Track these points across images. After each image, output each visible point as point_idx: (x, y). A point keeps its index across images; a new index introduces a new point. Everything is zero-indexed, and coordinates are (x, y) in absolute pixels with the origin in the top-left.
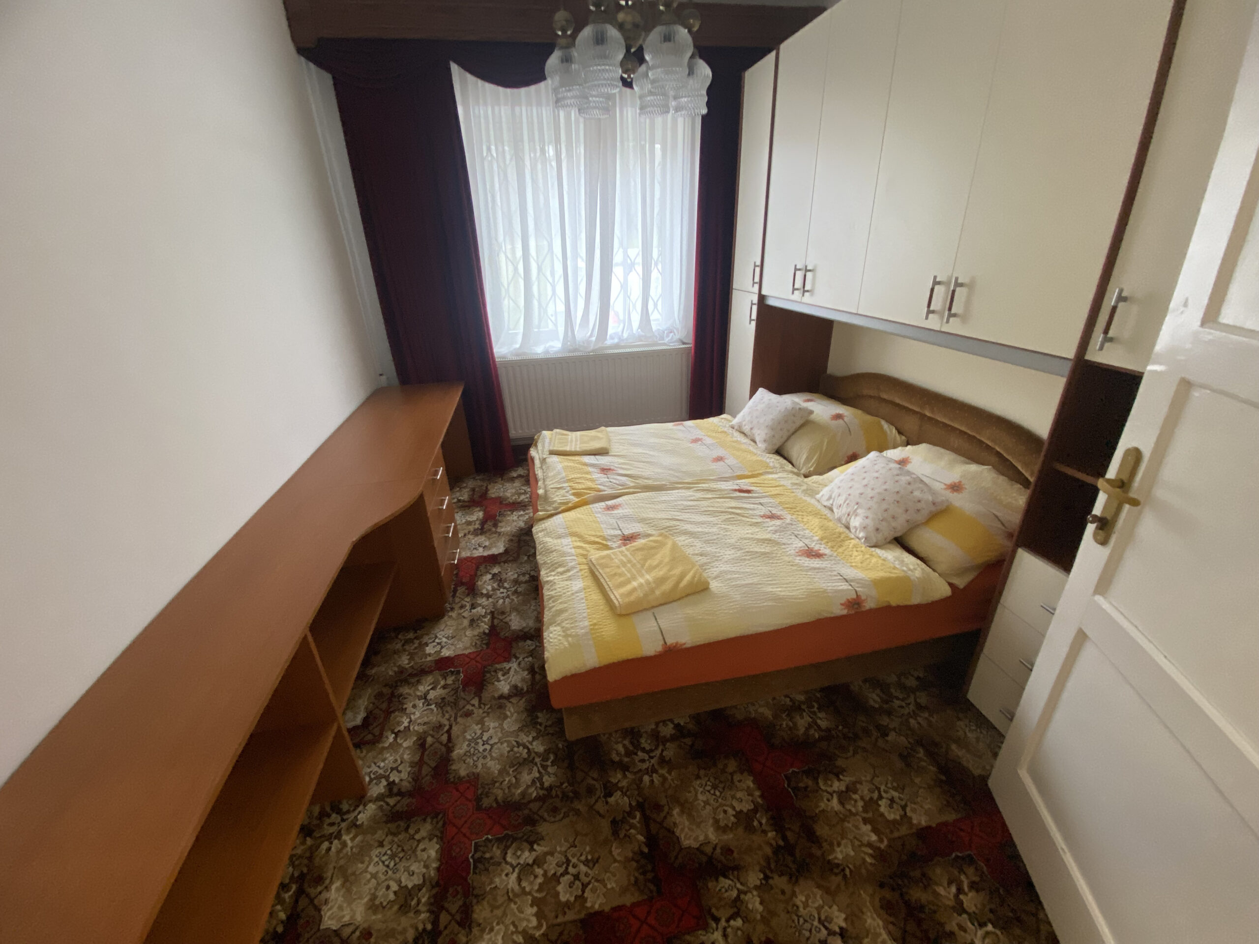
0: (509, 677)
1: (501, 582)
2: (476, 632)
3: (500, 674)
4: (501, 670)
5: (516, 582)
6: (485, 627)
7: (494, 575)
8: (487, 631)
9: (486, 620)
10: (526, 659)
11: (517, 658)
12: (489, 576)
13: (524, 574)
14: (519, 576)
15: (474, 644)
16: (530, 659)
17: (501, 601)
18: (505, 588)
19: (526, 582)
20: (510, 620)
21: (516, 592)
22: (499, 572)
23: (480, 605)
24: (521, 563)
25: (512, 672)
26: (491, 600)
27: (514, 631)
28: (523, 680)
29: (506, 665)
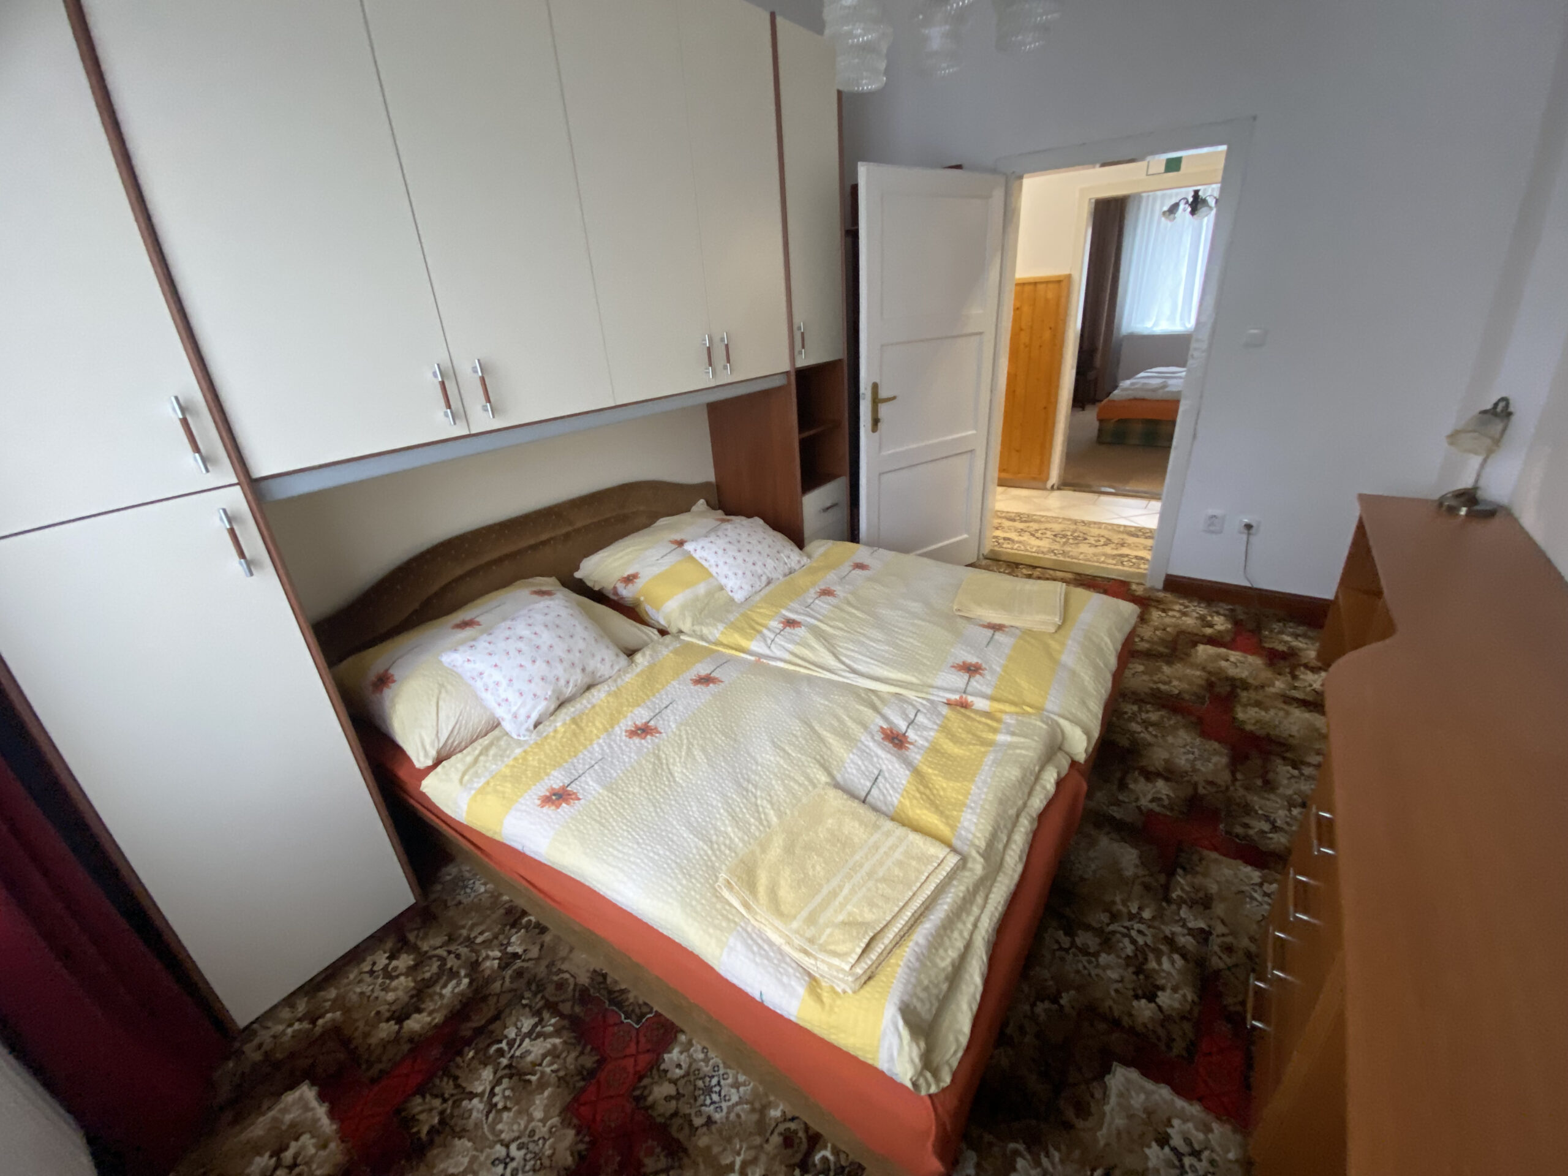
0: (1154, 793)
1: (1137, 963)
2: (1198, 880)
3: (1166, 802)
4: (1164, 806)
5: (1107, 942)
6: (1182, 884)
7: (1152, 998)
8: (1180, 871)
9: (1179, 892)
10: (1126, 800)
11: (1139, 808)
12: (1164, 999)
13: (1084, 951)
14: (1096, 955)
15: (1204, 863)
16: (1121, 798)
17: (1147, 914)
18: (1134, 942)
19: (1088, 927)
20: (1136, 866)
21: (1114, 917)
22: (1137, 997)
23: (1191, 932)
24: (1079, 988)
25: (1150, 797)
26: (1167, 930)
27: (1136, 846)
28: (1136, 781)
29: (1154, 806)
